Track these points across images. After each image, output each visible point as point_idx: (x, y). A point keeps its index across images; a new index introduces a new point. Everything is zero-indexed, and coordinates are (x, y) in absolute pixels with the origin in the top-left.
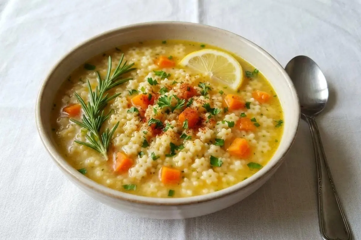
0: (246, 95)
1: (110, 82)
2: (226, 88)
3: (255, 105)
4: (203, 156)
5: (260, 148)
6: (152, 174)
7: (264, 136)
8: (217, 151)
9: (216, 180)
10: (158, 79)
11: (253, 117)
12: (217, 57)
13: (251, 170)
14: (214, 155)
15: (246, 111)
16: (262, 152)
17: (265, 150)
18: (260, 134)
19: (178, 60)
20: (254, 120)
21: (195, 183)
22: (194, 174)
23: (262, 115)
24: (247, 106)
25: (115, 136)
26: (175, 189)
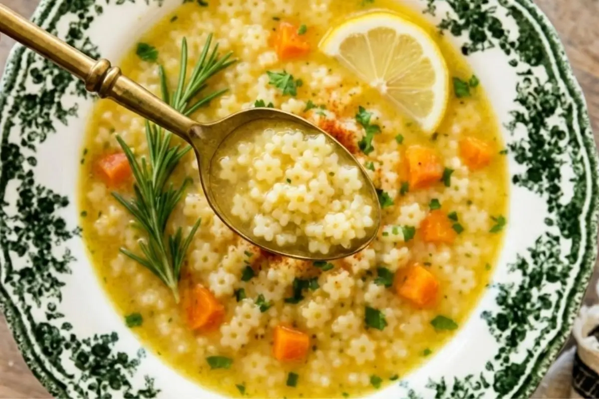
0: (446, 146)
1: (182, 106)
2: (409, 125)
3: (460, 177)
4: (353, 306)
5: (457, 284)
6: (259, 338)
7: (468, 255)
8: (378, 297)
9: (372, 357)
10: (277, 96)
11: (451, 211)
12: (402, 37)
13: (437, 331)
14: (373, 305)
15: (442, 192)
16: (461, 292)
17: (466, 289)
18: (460, 250)
19: (317, 35)
20: (454, 217)
21: (337, 362)
22: (335, 344)
23: (469, 203)
24: (445, 178)
25: (194, 248)
26: (299, 372)
